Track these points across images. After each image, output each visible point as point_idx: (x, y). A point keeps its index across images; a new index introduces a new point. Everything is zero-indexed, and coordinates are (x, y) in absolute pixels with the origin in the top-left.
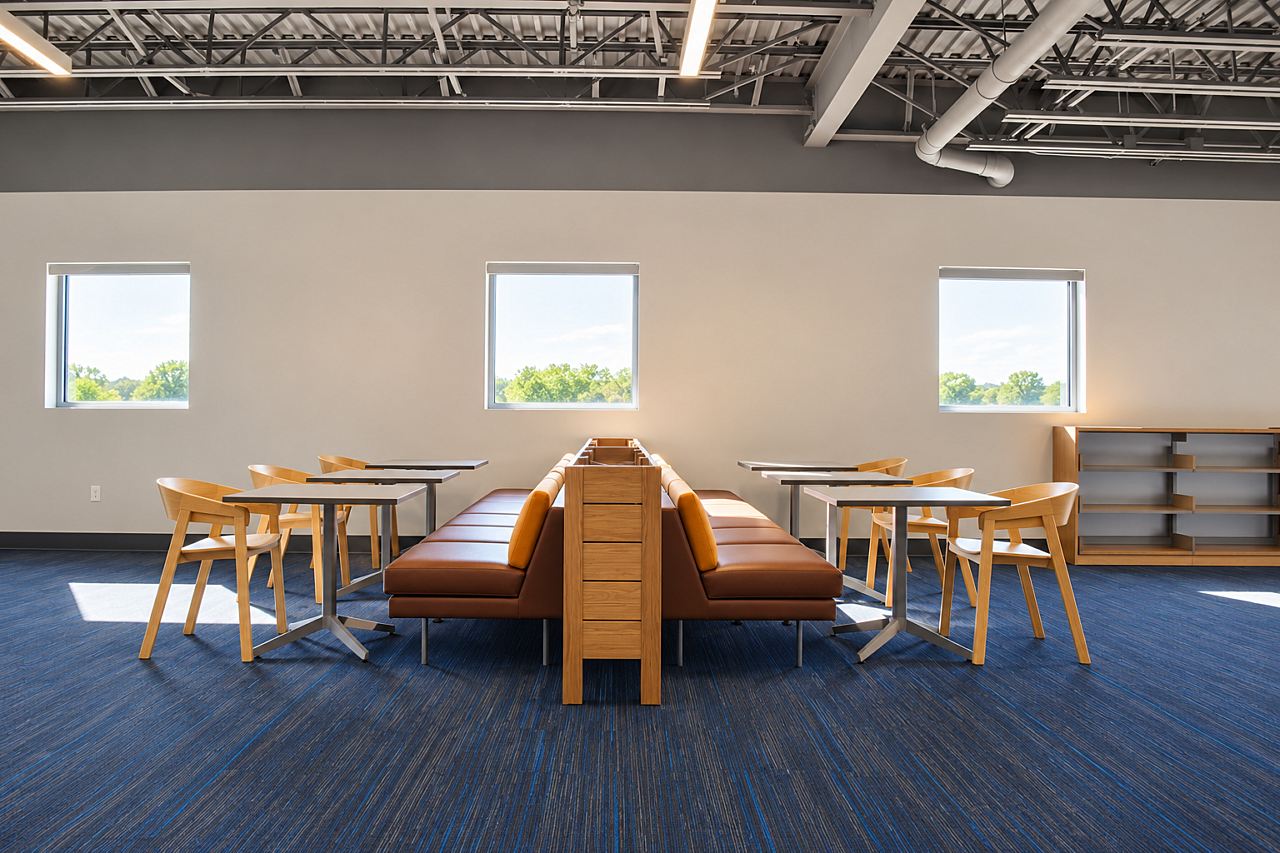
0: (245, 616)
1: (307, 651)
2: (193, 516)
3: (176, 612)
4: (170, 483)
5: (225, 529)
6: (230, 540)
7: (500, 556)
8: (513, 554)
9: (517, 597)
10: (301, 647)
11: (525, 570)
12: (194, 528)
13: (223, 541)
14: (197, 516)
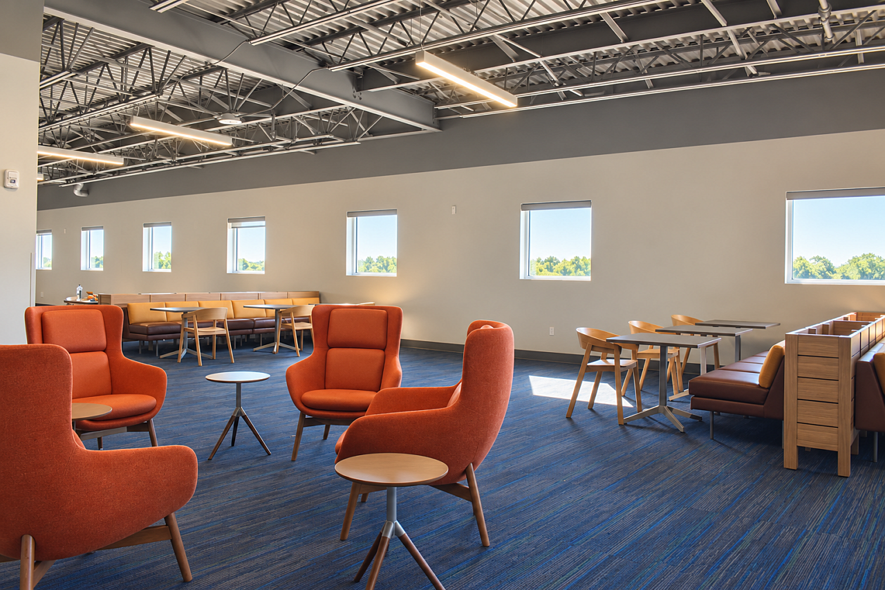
0: (620, 402)
1: (651, 423)
2: (593, 348)
3: (584, 396)
4: (583, 331)
5: (609, 355)
6: (612, 362)
7: (755, 379)
8: (761, 379)
9: (763, 404)
10: (646, 421)
11: (769, 388)
12: (593, 353)
13: (607, 362)
14: (595, 349)
